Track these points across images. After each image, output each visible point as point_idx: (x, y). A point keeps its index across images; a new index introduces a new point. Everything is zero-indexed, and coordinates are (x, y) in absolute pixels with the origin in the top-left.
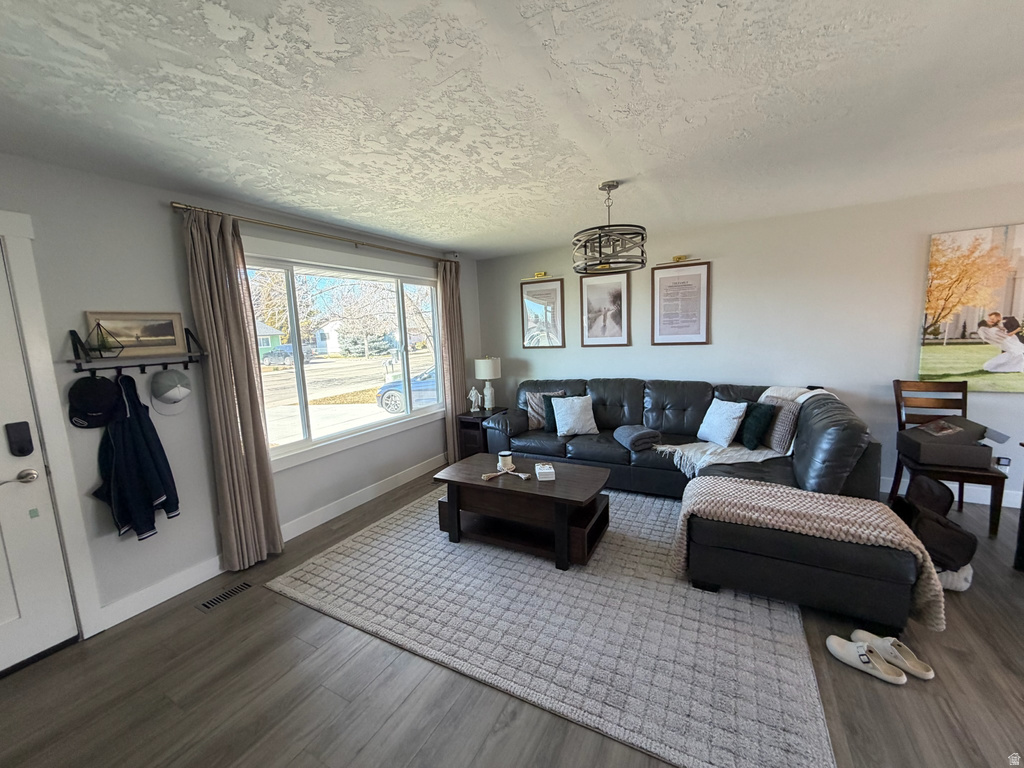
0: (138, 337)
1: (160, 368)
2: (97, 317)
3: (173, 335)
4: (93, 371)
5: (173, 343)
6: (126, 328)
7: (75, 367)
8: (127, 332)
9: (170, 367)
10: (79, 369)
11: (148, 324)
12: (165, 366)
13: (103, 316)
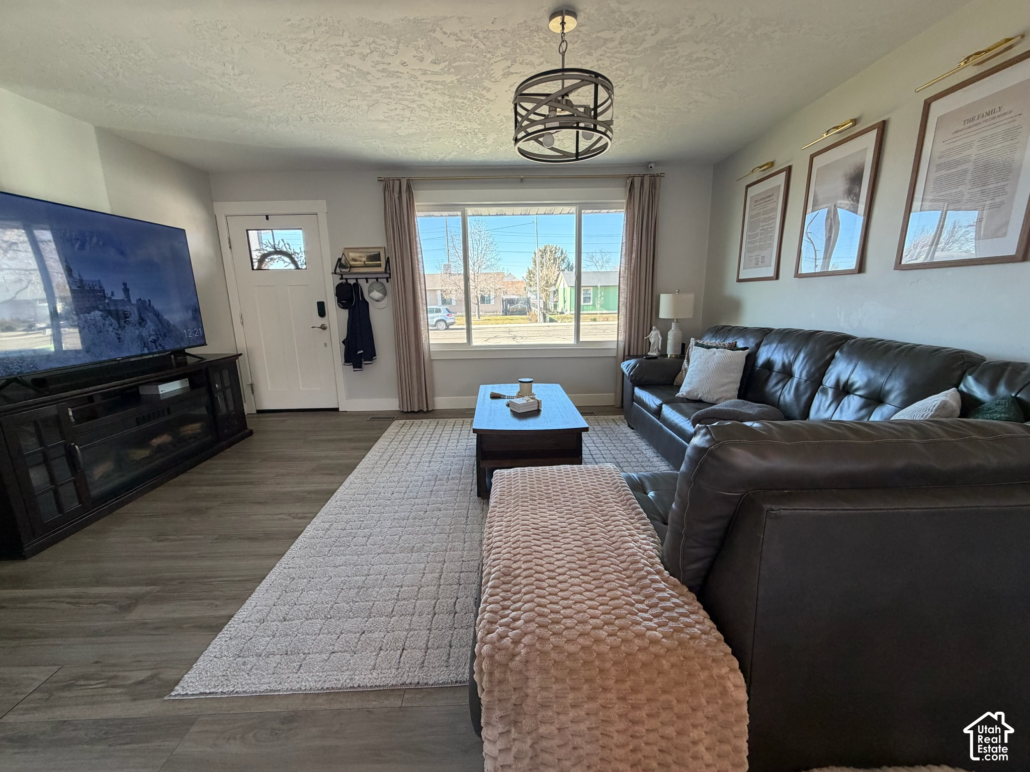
0: (364, 262)
1: (375, 280)
2: (348, 250)
3: (380, 261)
4: (346, 279)
5: (380, 266)
6: (360, 257)
7: (340, 277)
8: (360, 259)
9: (379, 280)
10: (341, 279)
11: (369, 254)
12: (377, 279)
13: (352, 250)
